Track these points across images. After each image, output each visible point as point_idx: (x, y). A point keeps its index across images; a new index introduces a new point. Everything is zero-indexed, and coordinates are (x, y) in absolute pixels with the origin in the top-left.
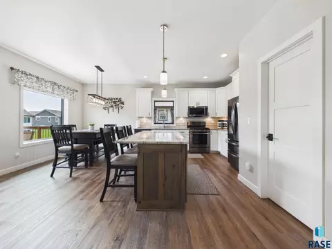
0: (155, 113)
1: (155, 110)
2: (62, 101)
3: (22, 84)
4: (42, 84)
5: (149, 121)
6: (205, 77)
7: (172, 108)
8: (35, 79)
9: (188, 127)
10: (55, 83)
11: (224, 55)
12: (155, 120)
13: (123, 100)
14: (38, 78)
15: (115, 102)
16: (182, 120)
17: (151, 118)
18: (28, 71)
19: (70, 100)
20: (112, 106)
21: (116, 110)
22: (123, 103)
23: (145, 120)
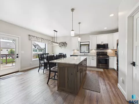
0: (80, 48)
1: (80, 46)
2: (45, 44)
3: (32, 40)
4: (38, 39)
5: (78, 52)
6: (106, 28)
7: (89, 45)
8: (36, 38)
9: (97, 54)
10: (42, 38)
11: (112, 15)
12: (80, 51)
13: (67, 43)
14: (37, 37)
15: (64, 44)
16: (94, 51)
17: (78, 50)
18: (34, 35)
19: (48, 44)
20: (63, 46)
21: (64, 47)
22: (67, 44)
23: (76, 51)
